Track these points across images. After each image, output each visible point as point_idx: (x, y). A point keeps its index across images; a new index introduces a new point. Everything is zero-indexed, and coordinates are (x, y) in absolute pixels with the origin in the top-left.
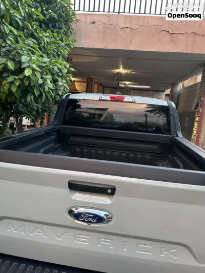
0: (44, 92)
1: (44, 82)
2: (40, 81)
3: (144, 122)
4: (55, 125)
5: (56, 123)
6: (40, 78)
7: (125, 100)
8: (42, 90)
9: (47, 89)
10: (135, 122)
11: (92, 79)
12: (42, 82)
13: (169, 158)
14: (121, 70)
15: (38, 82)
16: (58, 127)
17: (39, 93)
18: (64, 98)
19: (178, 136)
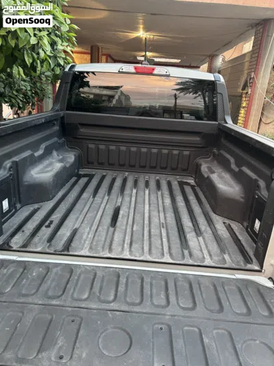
0: (38, 58)
1: (38, 42)
2: (33, 41)
3: (172, 105)
4: (57, 111)
5: (57, 107)
6: (32, 35)
7: (155, 72)
8: (36, 56)
9: (42, 55)
10: (160, 106)
11: (98, 48)
12: (35, 42)
13: (214, 153)
14: (141, 34)
15: (29, 41)
16: (62, 113)
17: (31, 61)
18: (67, 70)
19: (227, 123)
